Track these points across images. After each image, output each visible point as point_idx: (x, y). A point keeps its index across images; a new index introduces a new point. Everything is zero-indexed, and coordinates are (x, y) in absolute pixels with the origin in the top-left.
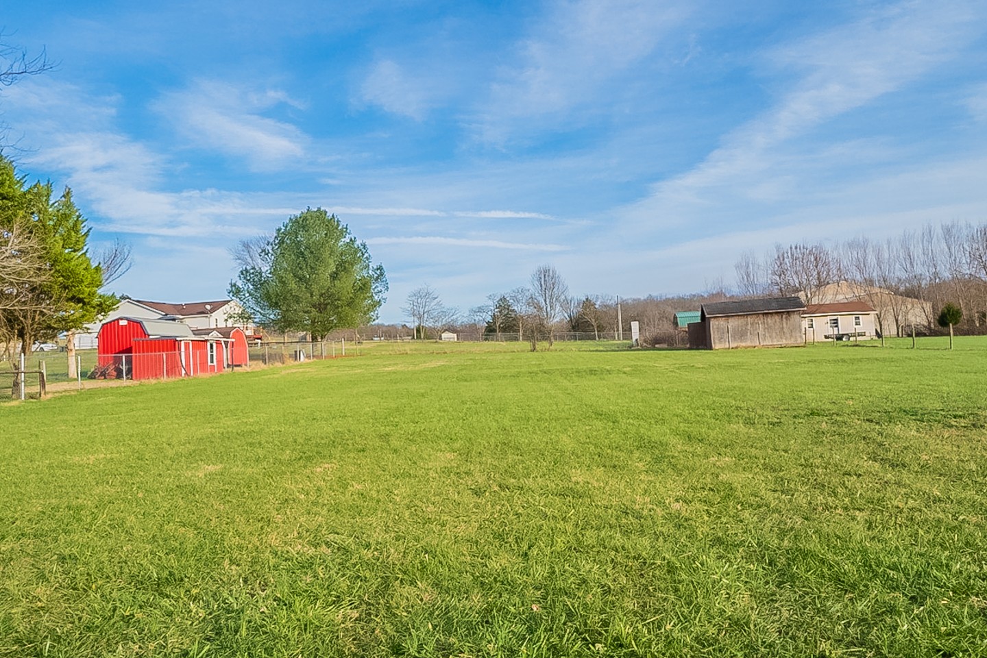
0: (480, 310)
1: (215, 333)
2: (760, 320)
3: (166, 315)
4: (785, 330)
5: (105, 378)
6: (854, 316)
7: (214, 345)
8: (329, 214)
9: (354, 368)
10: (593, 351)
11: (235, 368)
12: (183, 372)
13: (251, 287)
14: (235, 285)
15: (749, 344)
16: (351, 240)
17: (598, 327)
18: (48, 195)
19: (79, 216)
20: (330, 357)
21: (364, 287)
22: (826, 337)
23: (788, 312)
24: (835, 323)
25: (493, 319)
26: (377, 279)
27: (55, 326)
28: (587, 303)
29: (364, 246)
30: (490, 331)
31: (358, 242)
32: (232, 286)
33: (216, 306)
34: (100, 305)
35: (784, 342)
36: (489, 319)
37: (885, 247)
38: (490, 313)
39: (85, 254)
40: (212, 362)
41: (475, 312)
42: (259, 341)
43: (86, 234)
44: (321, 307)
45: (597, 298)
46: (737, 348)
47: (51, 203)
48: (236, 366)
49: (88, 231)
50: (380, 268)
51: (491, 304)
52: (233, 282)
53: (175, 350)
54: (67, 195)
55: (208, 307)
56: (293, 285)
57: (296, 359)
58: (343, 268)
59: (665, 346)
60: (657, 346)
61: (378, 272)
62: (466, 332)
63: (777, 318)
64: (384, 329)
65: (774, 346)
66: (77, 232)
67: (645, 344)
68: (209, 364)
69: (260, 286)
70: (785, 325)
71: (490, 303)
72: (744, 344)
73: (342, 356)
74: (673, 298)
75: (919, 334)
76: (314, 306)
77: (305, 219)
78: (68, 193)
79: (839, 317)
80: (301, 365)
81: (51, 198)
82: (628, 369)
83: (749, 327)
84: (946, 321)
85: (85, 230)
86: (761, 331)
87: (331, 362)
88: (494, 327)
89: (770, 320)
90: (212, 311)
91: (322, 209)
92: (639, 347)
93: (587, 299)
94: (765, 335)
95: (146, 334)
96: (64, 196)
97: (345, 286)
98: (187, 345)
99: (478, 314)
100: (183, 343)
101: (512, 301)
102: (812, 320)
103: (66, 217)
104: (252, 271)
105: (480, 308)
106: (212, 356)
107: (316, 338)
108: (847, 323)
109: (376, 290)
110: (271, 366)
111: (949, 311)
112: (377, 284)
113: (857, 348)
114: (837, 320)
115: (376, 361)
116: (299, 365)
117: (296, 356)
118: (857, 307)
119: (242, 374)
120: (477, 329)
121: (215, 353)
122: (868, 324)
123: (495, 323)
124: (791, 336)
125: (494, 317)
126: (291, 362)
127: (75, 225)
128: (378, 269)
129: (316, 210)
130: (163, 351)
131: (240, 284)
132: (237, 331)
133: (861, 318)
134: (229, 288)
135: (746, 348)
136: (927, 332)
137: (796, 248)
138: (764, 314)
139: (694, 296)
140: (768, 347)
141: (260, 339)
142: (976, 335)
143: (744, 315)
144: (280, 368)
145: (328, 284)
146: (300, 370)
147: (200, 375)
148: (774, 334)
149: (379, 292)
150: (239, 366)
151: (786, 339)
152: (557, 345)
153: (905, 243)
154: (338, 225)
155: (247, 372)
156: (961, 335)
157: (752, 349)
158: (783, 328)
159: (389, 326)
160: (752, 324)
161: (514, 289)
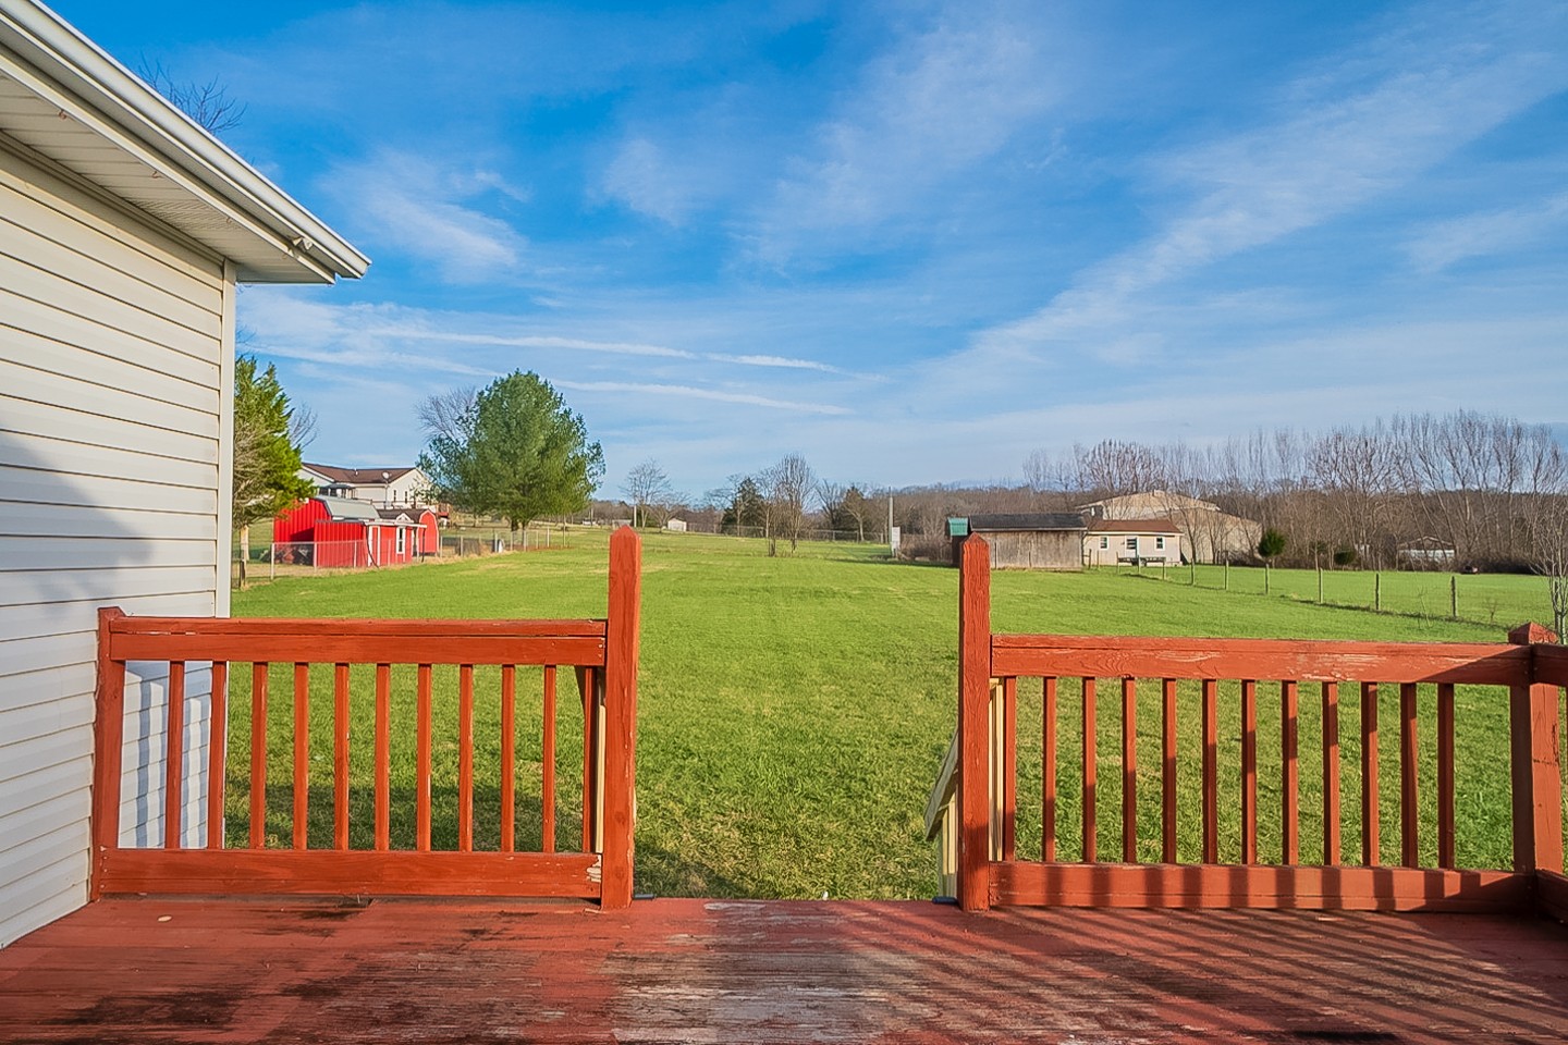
0: (718, 493)
1: (403, 516)
2: (1033, 539)
3: (336, 482)
4: (1061, 551)
5: (281, 562)
6: (1155, 538)
7: (404, 531)
8: (541, 380)
9: (562, 568)
10: (842, 560)
11: (426, 558)
12: (370, 560)
13: (444, 460)
14: (426, 457)
15: (1018, 565)
16: (565, 411)
17: (864, 523)
18: (252, 372)
19: (282, 397)
20: (532, 548)
21: (577, 468)
22: (1121, 560)
23: (1066, 531)
24: (1132, 544)
25: (734, 506)
26: (592, 460)
27: (256, 512)
28: (853, 493)
29: (581, 421)
30: (728, 523)
31: (573, 416)
32: (421, 458)
33: (397, 474)
34: (298, 491)
35: (1058, 566)
36: (729, 505)
37: (1205, 455)
38: (730, 498)
39: (285, 436)
40: (401, 550)
41: (712, 495)
42: (446, 520)
43: (289, 415)
44: (525, 489)
45: (865, 488)
46: (1004, 568)
47: (254, 380)
48: (427, 554)
49: (291, 412)
50: (597, 446)
51: (733, 489)
52: (424, 453)
53: (362, 538)
54: (270, 372)
55: (386, 475)
56: (496, 464)
57: (493, 550)
58: (554, 444)
59: (926, 559)
60: (917, 559)
61: (595, 451)
62: (697, 520)
63: (1052, 537)
64: (597, 506)
65: (1047, 570)
66: (279, 412)
67: (903, 556)
68: (398, 552)
69: (455, 459)
70: (1061, 545)
71: (731, 485)
72: (1013, 565)
73: (546, 548)
74: (968, 489)
75: (1235, 563)
76: (517, 488)
77: (515, 384)
78: (272, 370)
79: (1138, 538)
80: (499, 558)
81: (254, 375)
82: (857, 592)
83: (1019, 546)
84: (1270, 550)
85: (288, 410)
86: (1033, 551)
87: (532, 556)
88: (734, 515)
89: (1044, 539)
90: (390, 480)
91: (534, 372)
92: (897, 559)
93: (853, 488)
94: (1037, 556)
95: (329, 516)
96: (267, 373)
97: (556, 465)
98: (375, 530)
99: (716, 498)
100: (371, 528)
101: (758, 485)
102: (1106, 539)
103: (270, 395)
104: (446, 441)
105: (718, 491)
106: (401, 543)
107: (517, 524)
108: (1147, 546)
109: (591, 472)
110: (466, 558)
111: (1270, 538)
112: (593, 465)
113: (1139, 579)
114: (1135, 540)
115: (586, 558)
116: (496, 558)
117: (493, 546)
118: (1161, 526)
119: (435, 567)
120: (713, 516)
121: (404, 541)
122: (1172, 548)
123: (736, 512)
124: (1068, 559)
125: (735, 503)
126: (487, 554)
127: (278, 405)
128: (594, 447)
129: (526, 373)
130: (353, 539)
131: (431, 456)
132: (428, 514)
133: (1164, 538)
134: (419, 460)
135: (1014, 569)
136: (1248, 562)
137: (1110, 444)
138: (1037, 532)
139: (996, 488)
140: (1039, 570)
141: (446, 517)
142: (1303, 568)
143: (1015, 532)
144: (476, 561)
145: (535, 463)
146: (501, 565)
147: (391, 566)
148: (1048, 557)
149: (594, 474)
150: (433, 554)
151: (1061, 562)
152: (805, 546)
153: (1228, 451)
154: (551, 393)
155: (441, 565)
156: (1286, 567)
157: (1021, 572)
158: (1058, 549)
159: (602, 502)
160: (1024, 542)
161: (762, 469)
